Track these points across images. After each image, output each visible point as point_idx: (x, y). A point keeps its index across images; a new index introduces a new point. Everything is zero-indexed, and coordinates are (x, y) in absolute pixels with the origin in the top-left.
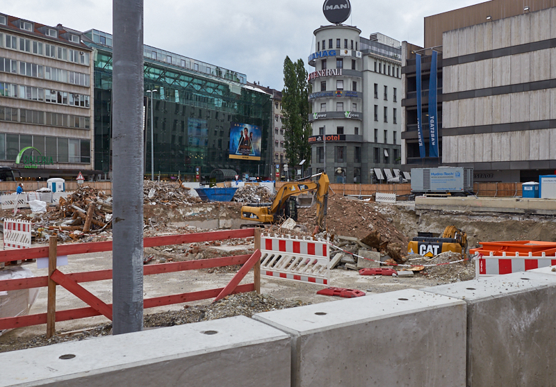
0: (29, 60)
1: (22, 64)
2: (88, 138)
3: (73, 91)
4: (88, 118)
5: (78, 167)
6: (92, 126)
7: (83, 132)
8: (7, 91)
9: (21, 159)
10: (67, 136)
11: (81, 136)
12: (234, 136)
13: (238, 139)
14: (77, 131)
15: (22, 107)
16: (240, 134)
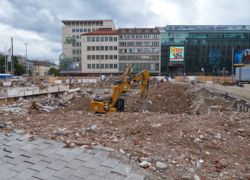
0: (139, 41)
1: (136, 43)
2: (158, 62)
3: (153, 48)
4: (158, 56)
5: (155, 72)
6: (160, 58)
7: (156, 61)
8: (132, 51)
9: (133, 70)
10: (151, 62)
11: (156, 62)
12: (238, 55)
13: (241, 57)
14: (154, 61)
15: (136, 55)
16: (243, 54)
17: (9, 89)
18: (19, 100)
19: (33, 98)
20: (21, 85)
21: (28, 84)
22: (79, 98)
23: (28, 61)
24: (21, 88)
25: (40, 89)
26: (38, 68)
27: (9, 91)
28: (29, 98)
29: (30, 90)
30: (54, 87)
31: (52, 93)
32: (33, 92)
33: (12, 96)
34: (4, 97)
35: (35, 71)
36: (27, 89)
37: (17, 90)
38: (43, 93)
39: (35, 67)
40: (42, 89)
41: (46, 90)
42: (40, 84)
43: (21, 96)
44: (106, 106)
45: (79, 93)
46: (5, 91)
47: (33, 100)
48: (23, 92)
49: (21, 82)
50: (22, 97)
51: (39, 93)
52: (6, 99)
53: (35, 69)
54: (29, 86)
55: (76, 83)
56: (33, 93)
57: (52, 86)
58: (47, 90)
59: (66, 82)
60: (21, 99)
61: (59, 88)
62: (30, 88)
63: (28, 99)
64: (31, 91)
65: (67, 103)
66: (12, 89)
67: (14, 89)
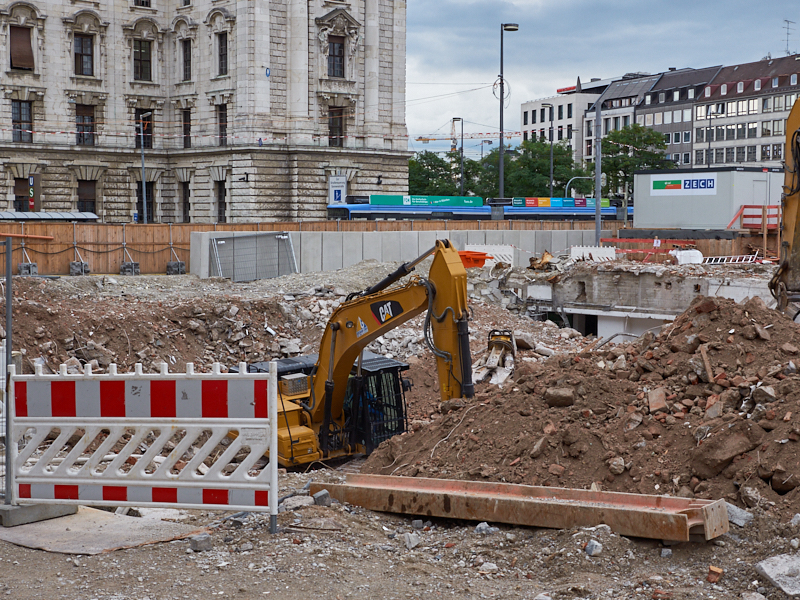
17: (714, 281)
27: (712, 290)
37: (751, 292)
46: (697, 288)
66: (728, 284)
67: (737, 283)
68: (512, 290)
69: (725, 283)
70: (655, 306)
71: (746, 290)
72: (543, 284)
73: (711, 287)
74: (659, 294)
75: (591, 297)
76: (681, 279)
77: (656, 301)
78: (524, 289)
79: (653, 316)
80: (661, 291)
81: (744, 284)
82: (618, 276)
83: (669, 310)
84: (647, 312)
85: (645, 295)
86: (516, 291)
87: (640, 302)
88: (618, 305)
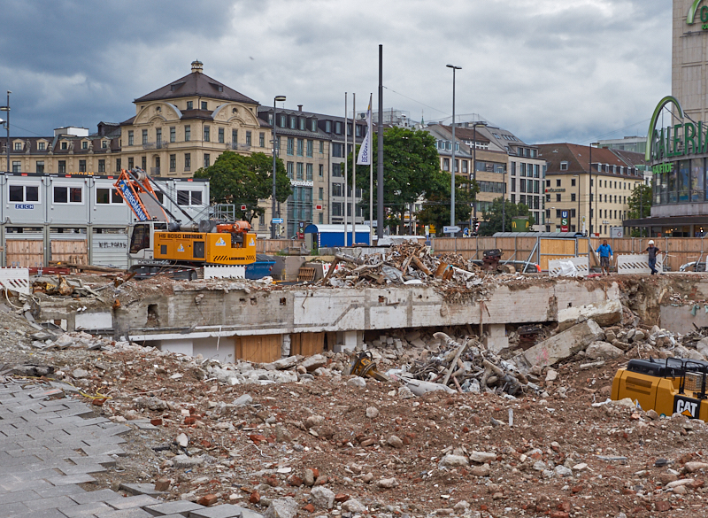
17: (299, 293)
18: (343, 348)
19: (410, 345)
20: (361, 278)
21: (392, 273)
22: (604, 355)
23: (516, 150)
24: (353, 292)
25: (446, 299)
26: (570, 190)
27: (298, 302)
28: (390, 341)
29: (395, 305)
30: (522, 293)
31: (510, 327)
32: (410, 311)
33: (310, 325)
34: (280, 327)
35: (553, 206)
36: (381, 299)
37: (332, 301)
38: (463, 322)
39: (554, 185)
40: (456, 302)
41: (477, 305)
42: (448, 276)
43: (349, 331)
44: (685, 400)
45: (610, 331)
46: (283, 301)
47: (408, 353)
48: (361, 310)
49: (365, 266)
50: (359, 332)
51: (437, 321)
52: (287, 339)
53: (553, 196)
54: (396, 283)
55: (670, 278)
56: (409, 320)
57: (512, 288)
58: (483, 308)
59: (620, 272)
60: (351, 345)
61: (553, 301)
62: (394, 294)
63: (386, 346)
64: (401, 310)
65: (539, 376)
66: (312, 295)
67: (320, 294)
68: (52, 322)
69: (309, 295)
70: (242, 323)
71: (327, 300)
72: (99, 310)
73: (296, 299)
74: (245, 310)
75: (166, 320)
76: (267, 294)
77: (242, 317)
78: (70, 319)
79: (239, 333)
80: (247, 307)
81: (325, 294)
82: (202, 296)
83: (256, 325)
84: (233, 329)
85: (229, 312)
86: (58, 322)
87: (225, 320)
88: (198, 325)
